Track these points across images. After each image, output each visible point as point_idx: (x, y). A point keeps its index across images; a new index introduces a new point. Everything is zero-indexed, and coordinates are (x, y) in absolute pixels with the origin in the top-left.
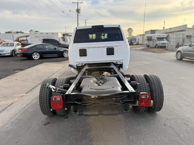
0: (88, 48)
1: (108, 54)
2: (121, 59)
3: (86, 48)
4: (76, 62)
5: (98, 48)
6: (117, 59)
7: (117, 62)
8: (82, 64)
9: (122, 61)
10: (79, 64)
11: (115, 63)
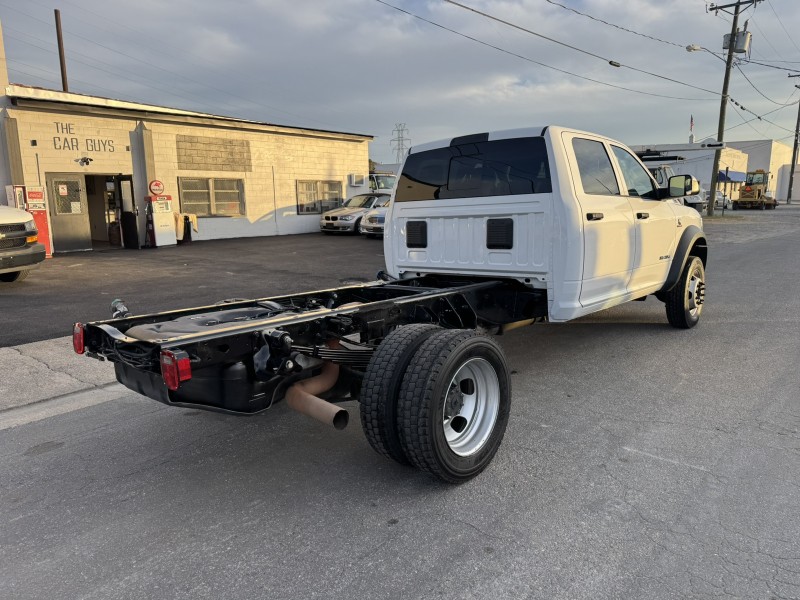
0: (432, 218)
1: (490, 246)
2: (538, 267)
3: (426, 220)
4: (400, 267)
5: (477, 219)
6: (522, 266)
7: (528, 280)
8: (418, 274)
9: (543, 276)
10: (406, 272)
11: (521, 281)
